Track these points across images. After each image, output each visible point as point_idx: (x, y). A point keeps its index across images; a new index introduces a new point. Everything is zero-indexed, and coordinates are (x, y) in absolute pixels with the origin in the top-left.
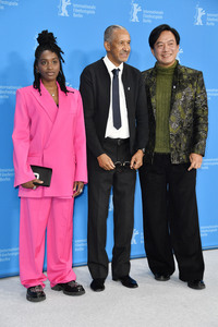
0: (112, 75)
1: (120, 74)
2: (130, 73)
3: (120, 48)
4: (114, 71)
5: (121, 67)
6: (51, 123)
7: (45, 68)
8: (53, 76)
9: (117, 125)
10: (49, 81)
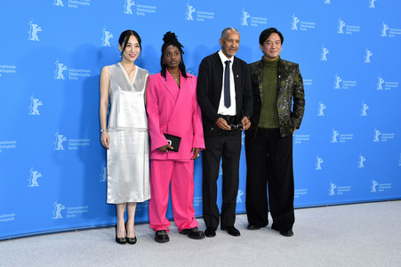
0: (224, 65)
1: (231, 64)
2: (239, 65)
3: (229, 44)
4: (227, 63)
5: (232, 59)
6: (173, 102)
7: (169, 59)
8: (176, 65)
9: (228, 104)
10: (172, 68)
